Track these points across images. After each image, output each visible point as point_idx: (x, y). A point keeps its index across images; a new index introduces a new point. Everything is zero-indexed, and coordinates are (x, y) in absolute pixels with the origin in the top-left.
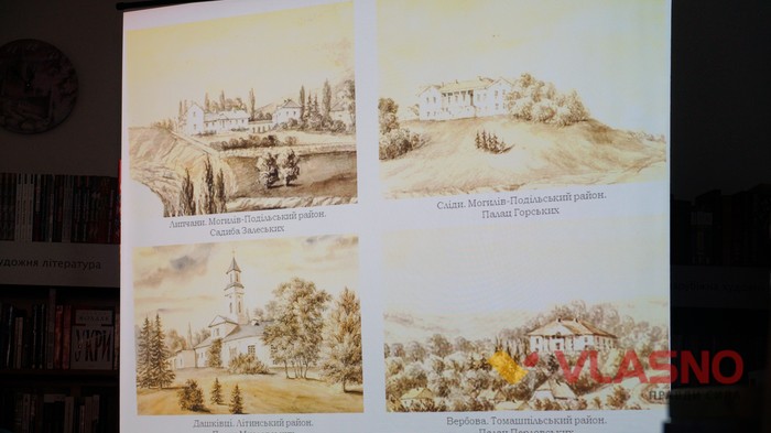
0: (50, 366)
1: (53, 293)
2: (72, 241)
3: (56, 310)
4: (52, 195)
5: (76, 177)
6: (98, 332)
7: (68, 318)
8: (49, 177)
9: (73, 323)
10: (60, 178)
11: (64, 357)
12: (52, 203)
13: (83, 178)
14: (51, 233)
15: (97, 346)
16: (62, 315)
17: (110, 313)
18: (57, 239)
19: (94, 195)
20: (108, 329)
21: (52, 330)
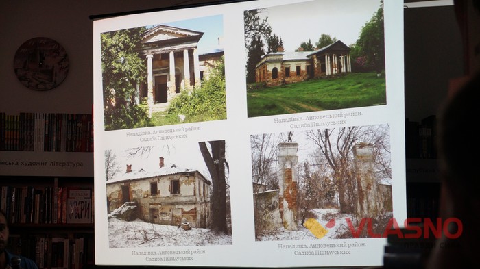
0: (55, 222)
1: (56, 180)
2: (67, 151)
3: (58, 190)
4: (55, 125)
5: (68, 115)
6: (82, 202)
7: (65, 195)
8: (53, 115)
9: (68, 197)
10: (59, 116)
11: (63, 216)
12: (55, 130)
13: (72, 115)
14: (54, 147)
15: (82, 210)
16: (62, 193)
17: (88, 191)
18: (58, 150)
19: (78, 125)
20: (88, 201)
21: (56, 202)
